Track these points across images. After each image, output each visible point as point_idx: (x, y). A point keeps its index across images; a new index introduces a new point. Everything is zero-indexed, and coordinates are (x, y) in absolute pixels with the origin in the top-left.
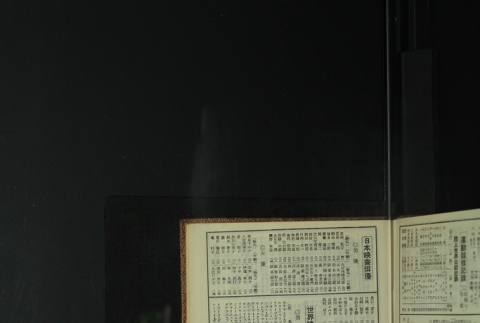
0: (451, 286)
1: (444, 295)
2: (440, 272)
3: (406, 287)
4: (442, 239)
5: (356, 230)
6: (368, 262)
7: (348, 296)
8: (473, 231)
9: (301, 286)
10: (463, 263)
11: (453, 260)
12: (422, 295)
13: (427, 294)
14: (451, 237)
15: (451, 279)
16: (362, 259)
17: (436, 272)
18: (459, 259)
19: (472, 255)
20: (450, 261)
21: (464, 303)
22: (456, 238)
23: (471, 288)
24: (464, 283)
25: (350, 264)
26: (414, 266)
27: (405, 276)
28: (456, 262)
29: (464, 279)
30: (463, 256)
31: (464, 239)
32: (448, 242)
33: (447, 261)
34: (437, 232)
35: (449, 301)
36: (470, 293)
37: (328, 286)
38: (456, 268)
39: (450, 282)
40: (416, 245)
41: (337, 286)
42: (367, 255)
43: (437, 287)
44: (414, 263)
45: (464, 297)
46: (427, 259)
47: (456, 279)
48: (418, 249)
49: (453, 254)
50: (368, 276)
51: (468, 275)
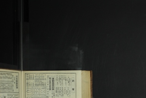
0: (48, 91)
1: (45, 94)
2: (43, 87)
3: (28, 91)
4: (44, 78)
5: (15, 73)
6: (17, 83)
7: (13, 93)
8: (57, 77)
9: (3, 90)
10: (53, 85)
11: (49, 84)
12: (35, 93)
13: (38, 93)
14: (48, 78)
15: (48, 89)
16: (16, 82)
17: (42, 87)
18: (51, 84)
19: (57, 83)
20: (48, 84)
21: (53, 96)
22: (50, 78)
23: (56, 92)
24: (53, 91)
25: (13, 84)
26: (32, 85)
27: (28, 88)
28: (50, 85)
29: (53, 89)
30: (53, 83)
31: (53, 79)
32: (47, 79)
33: (47, 84)
34: (43, 76)
35: (47, 95)
36: (56, 93)
37: (9, 90)
38: (50, 86)
39: (47, 90)
40: (33, 79)
41: (11, 90)
42: (17, 81)
43: (42, 91)
44: (32, 84)
45: (53, 94)
46: (38, 83)
47: (50, 89)
48: (34, 80)
49: (49, 82)
50: (17, 88)
51: (55, 89)
